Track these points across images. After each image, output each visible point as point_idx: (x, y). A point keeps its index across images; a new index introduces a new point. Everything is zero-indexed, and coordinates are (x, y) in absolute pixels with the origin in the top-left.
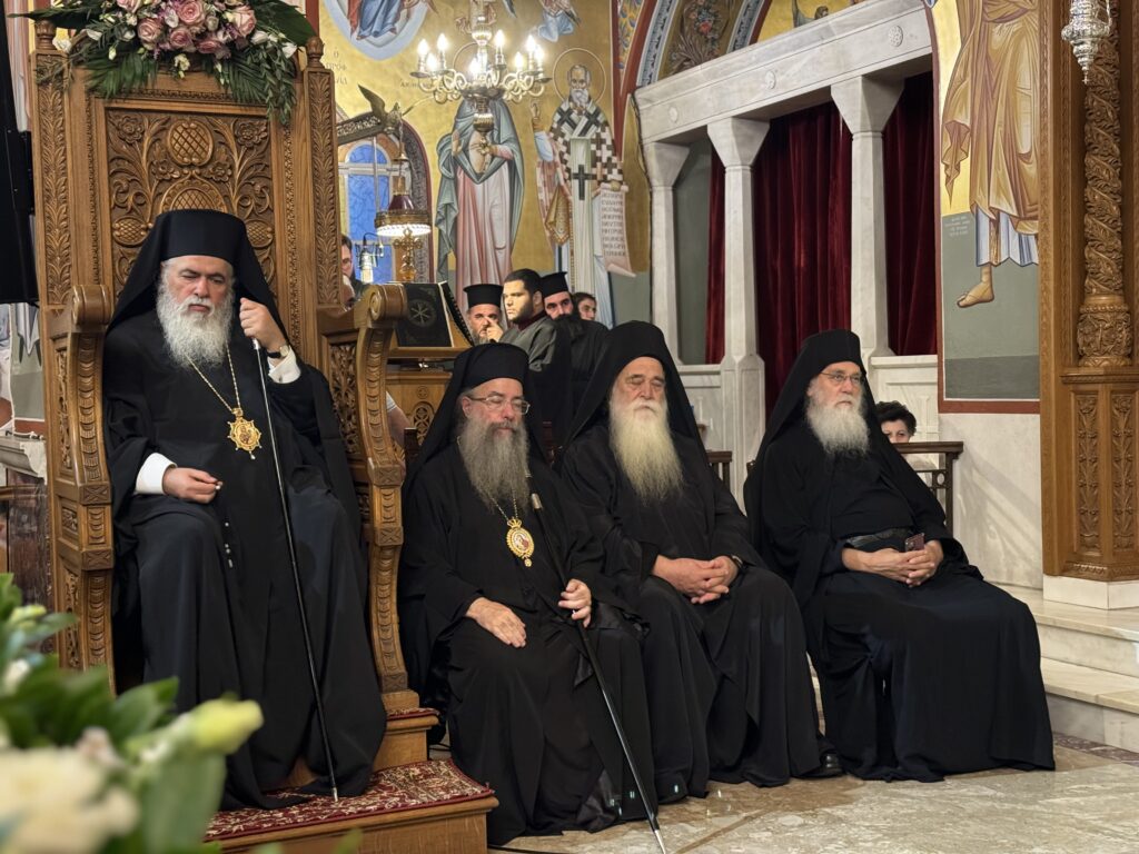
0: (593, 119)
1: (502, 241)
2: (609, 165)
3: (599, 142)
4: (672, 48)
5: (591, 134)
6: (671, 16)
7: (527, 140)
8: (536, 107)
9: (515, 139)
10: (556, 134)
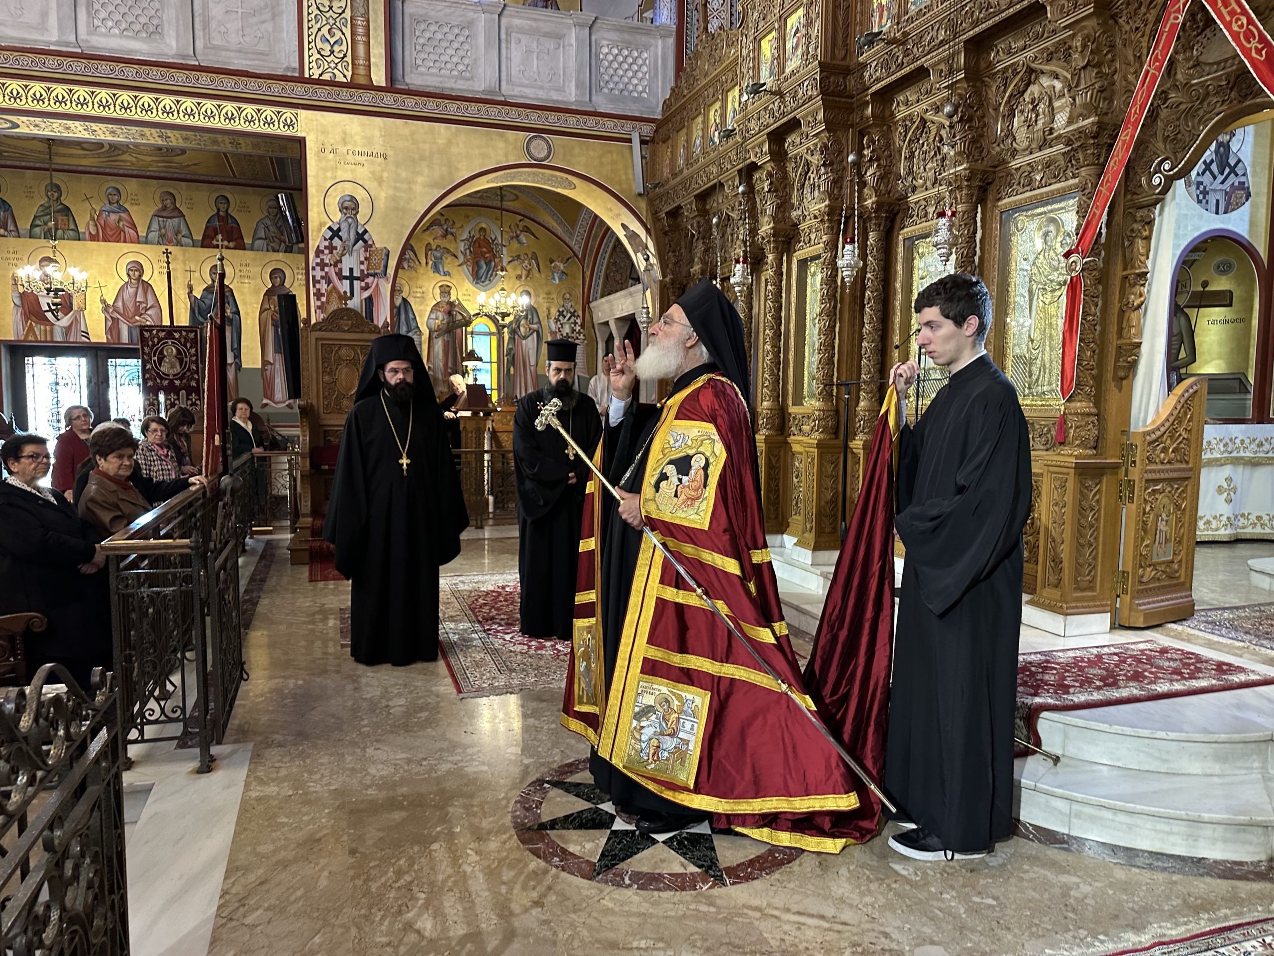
0: (573, 315)
1: (533, 362)
2: (579, 333)
3: (575, 323)
4: (604, 286)
5: (572, 320)
6: (602, 274)
7: (544, 322)
8: (549, 310)
9: (540, 322)
10: (557, 320)
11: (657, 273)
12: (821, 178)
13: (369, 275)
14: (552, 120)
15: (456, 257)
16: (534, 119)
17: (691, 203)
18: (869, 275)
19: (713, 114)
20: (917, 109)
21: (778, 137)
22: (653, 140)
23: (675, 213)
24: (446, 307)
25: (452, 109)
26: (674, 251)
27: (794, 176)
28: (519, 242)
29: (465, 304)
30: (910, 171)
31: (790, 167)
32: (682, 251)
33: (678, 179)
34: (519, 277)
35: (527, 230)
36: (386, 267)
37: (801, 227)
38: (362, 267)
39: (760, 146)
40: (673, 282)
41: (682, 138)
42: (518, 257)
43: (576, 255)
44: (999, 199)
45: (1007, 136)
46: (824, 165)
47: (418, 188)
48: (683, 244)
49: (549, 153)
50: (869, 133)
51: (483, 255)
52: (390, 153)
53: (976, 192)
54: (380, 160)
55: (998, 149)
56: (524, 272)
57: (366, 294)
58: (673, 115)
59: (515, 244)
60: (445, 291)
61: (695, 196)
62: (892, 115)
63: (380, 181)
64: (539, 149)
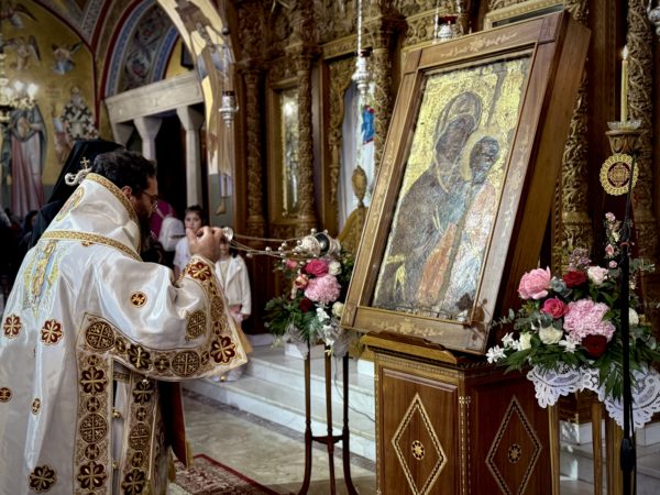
0: (84, 112)
1: (36, 169)
3: (87, 123)
4: (122, 81)
5: (84, 118)
6: (120, 65)
7: (48, 121)
8: (53, 105)
9: (42, 121)
10: (64, 119)
35: (22, 9)
43: (84, 41)
56: (20, 61)
59: (7, 26)
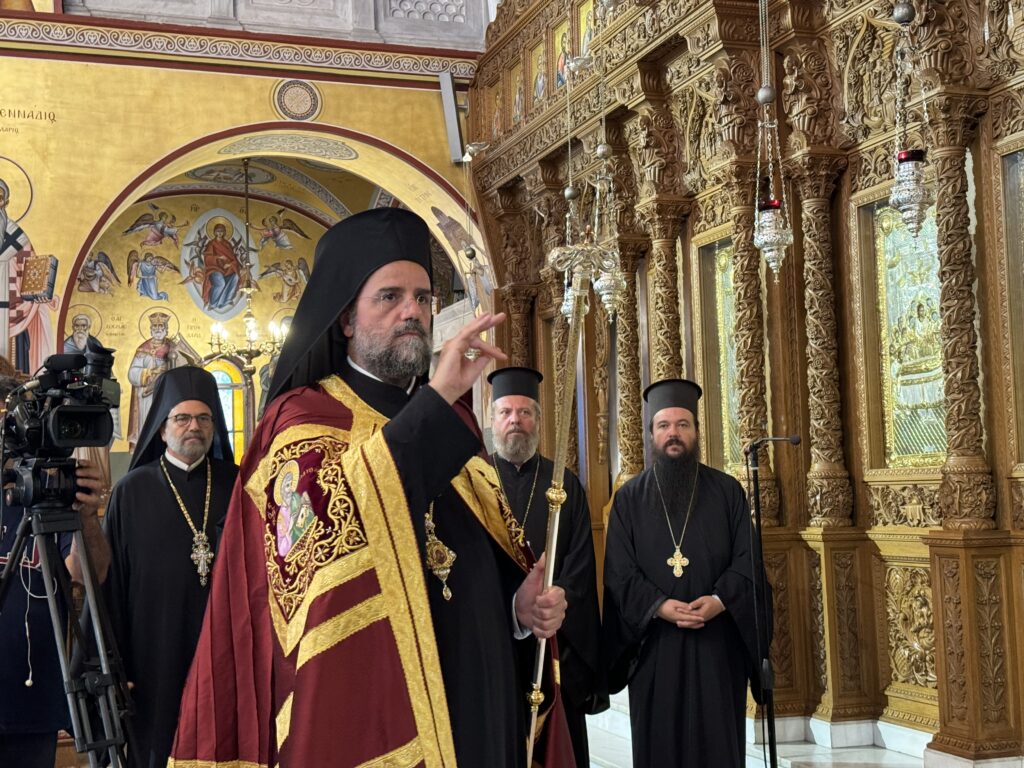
11: (489, 280)
12: (723, 122)
13: (23, 299)
14: (317, 58)
15: (176, 269)
16: (288, 57)
17: (534, 172)
18: (807, 265)
19: (560, 40)
20: (860, 13)
21: (654, 65)
22: (474, 84)
23: (512, 189)
24: (161, 348)
25: (159, 44)
26: (514, 245)
27: (684, 123)
28: (278, 244)
29: (191, 342)
30: (859, 105)
31: (676, 109)
32: (527, 244)
33: (514, 138)
34: (278, 296)
35: (290, 225)
36: (52, 285)
37: (700, 197)
38: (13, 287)
39: (629, 79)
40: (515, 292)
41: (517, 77)
42: (277, 266)
44: (997, 138)
45: (999, 42)
46: (725, 102)
47: (105, 164)
48: (528, 234)
49: (314, 106)
50: (791, 52)
51: (220, 265)
52: (60, 111)
53: (959, 128)
54: (44, 122)
55: (988, 62)
56: (287, 290)
57: (18, 329)
58: (503, 44)
59: (271, 247)
60: (159, 322)
61: (542, 162)
62: (824, 22)
63: (44, 156)
64: (298, 100)
